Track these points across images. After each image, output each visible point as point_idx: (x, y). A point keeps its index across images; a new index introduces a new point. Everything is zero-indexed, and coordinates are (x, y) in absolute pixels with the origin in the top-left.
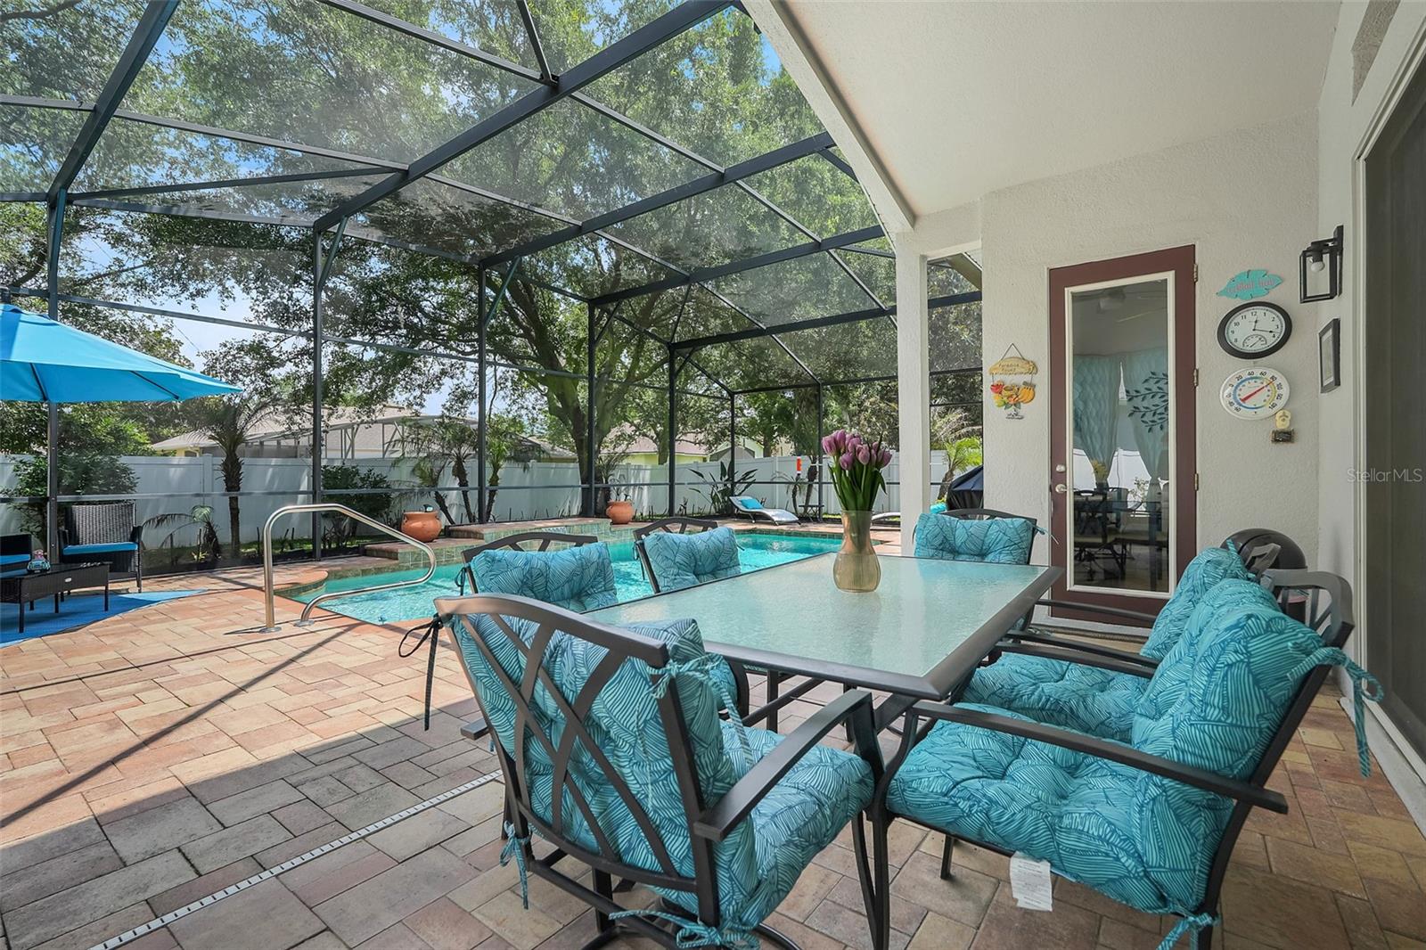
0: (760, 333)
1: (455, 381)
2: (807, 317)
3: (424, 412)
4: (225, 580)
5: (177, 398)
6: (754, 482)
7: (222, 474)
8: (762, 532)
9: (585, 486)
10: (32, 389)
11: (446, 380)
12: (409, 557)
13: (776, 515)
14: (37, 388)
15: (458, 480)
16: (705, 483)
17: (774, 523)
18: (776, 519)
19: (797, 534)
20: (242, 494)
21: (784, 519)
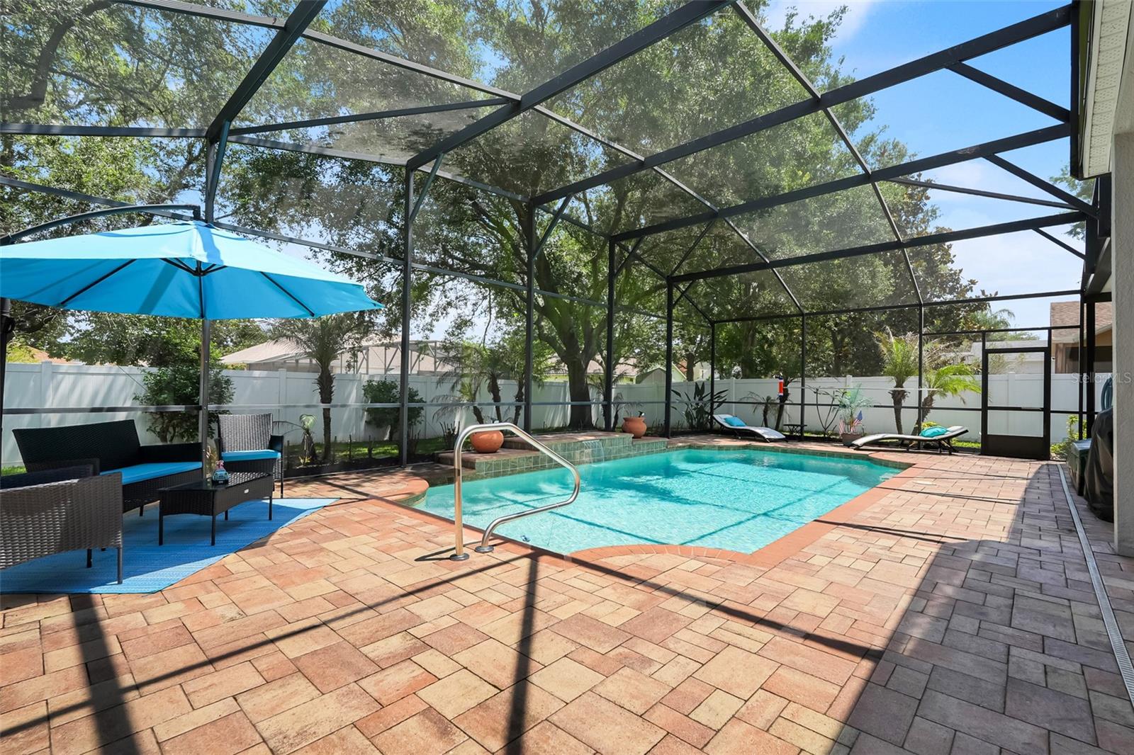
0: (764, 266)
1: (459, 311)
2: (792, 255)
3: (432, 337)
4: (342, 487)
5: (313, 315)
6: (723, 402)
7: (317, 387)
8: (756, 448)
9: (574, 403)
10: (193, 305)
11: (450, 310)
12: (484, 467)
13: (765, 433)
14: (198, 305)
15: (492, 396)
16: (681, 402)
17: (765, 440)
18: (766, 437)
19: (784, 451)
20: (335, 406)
21: (772, 437)
